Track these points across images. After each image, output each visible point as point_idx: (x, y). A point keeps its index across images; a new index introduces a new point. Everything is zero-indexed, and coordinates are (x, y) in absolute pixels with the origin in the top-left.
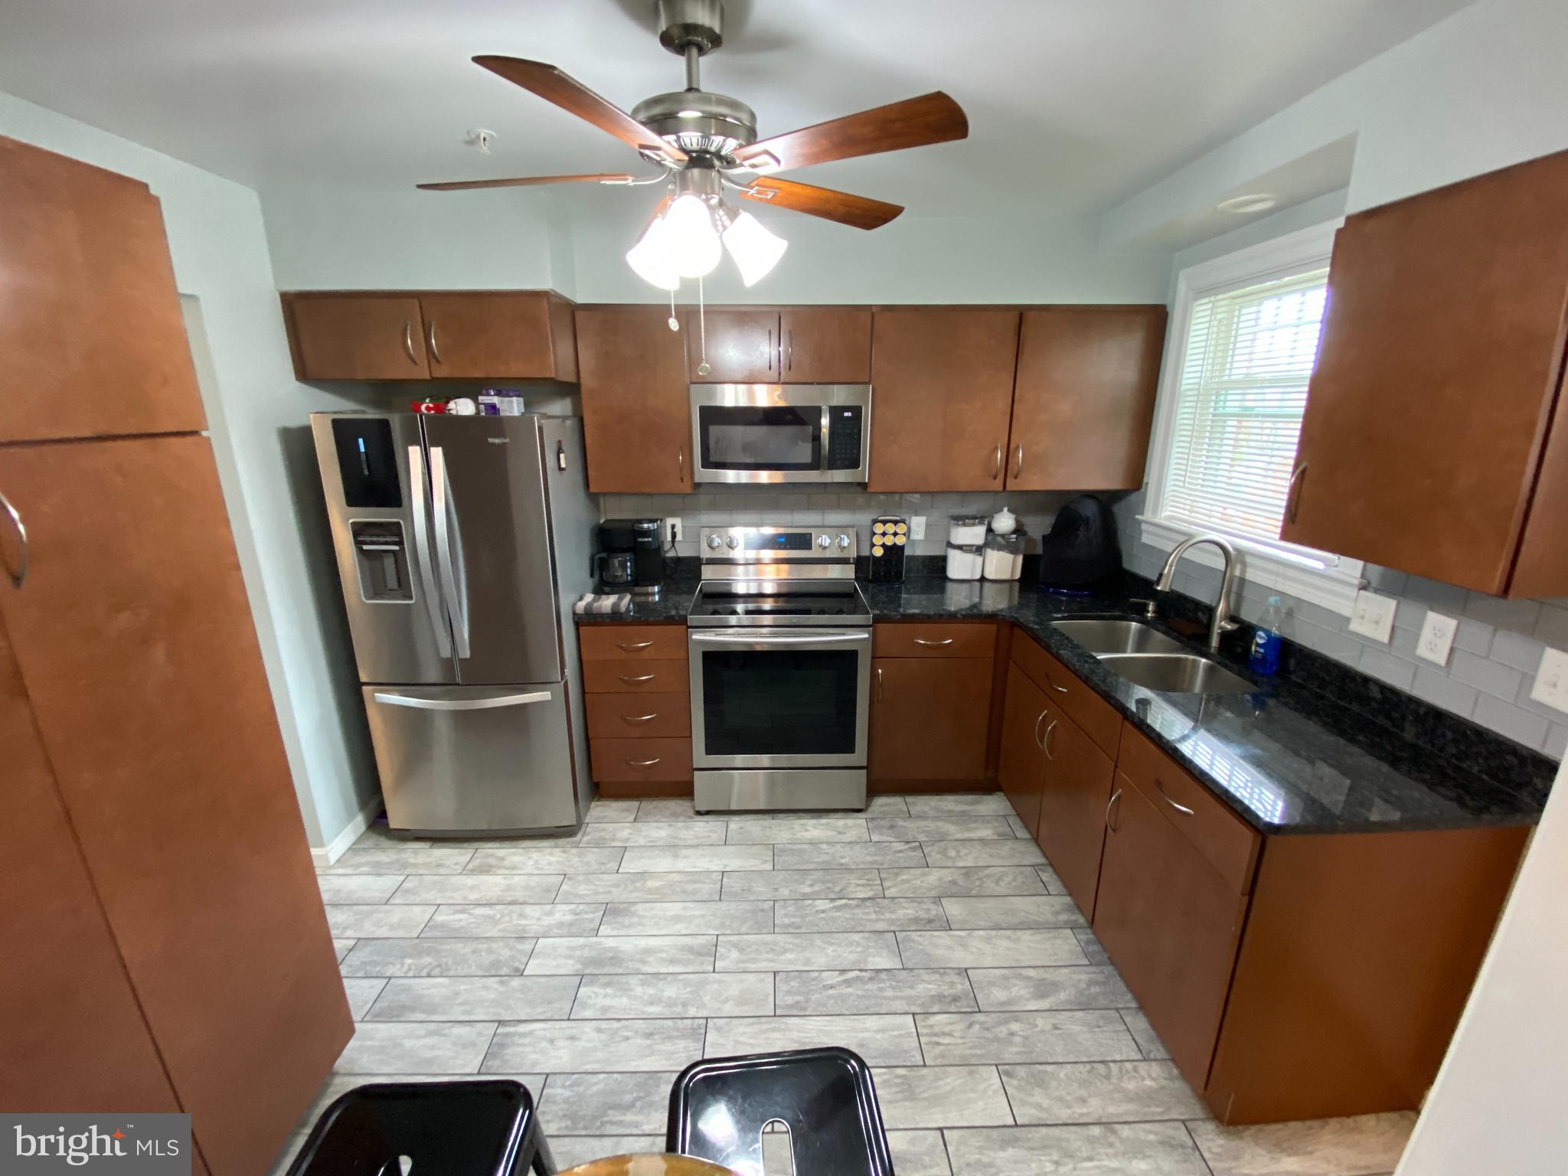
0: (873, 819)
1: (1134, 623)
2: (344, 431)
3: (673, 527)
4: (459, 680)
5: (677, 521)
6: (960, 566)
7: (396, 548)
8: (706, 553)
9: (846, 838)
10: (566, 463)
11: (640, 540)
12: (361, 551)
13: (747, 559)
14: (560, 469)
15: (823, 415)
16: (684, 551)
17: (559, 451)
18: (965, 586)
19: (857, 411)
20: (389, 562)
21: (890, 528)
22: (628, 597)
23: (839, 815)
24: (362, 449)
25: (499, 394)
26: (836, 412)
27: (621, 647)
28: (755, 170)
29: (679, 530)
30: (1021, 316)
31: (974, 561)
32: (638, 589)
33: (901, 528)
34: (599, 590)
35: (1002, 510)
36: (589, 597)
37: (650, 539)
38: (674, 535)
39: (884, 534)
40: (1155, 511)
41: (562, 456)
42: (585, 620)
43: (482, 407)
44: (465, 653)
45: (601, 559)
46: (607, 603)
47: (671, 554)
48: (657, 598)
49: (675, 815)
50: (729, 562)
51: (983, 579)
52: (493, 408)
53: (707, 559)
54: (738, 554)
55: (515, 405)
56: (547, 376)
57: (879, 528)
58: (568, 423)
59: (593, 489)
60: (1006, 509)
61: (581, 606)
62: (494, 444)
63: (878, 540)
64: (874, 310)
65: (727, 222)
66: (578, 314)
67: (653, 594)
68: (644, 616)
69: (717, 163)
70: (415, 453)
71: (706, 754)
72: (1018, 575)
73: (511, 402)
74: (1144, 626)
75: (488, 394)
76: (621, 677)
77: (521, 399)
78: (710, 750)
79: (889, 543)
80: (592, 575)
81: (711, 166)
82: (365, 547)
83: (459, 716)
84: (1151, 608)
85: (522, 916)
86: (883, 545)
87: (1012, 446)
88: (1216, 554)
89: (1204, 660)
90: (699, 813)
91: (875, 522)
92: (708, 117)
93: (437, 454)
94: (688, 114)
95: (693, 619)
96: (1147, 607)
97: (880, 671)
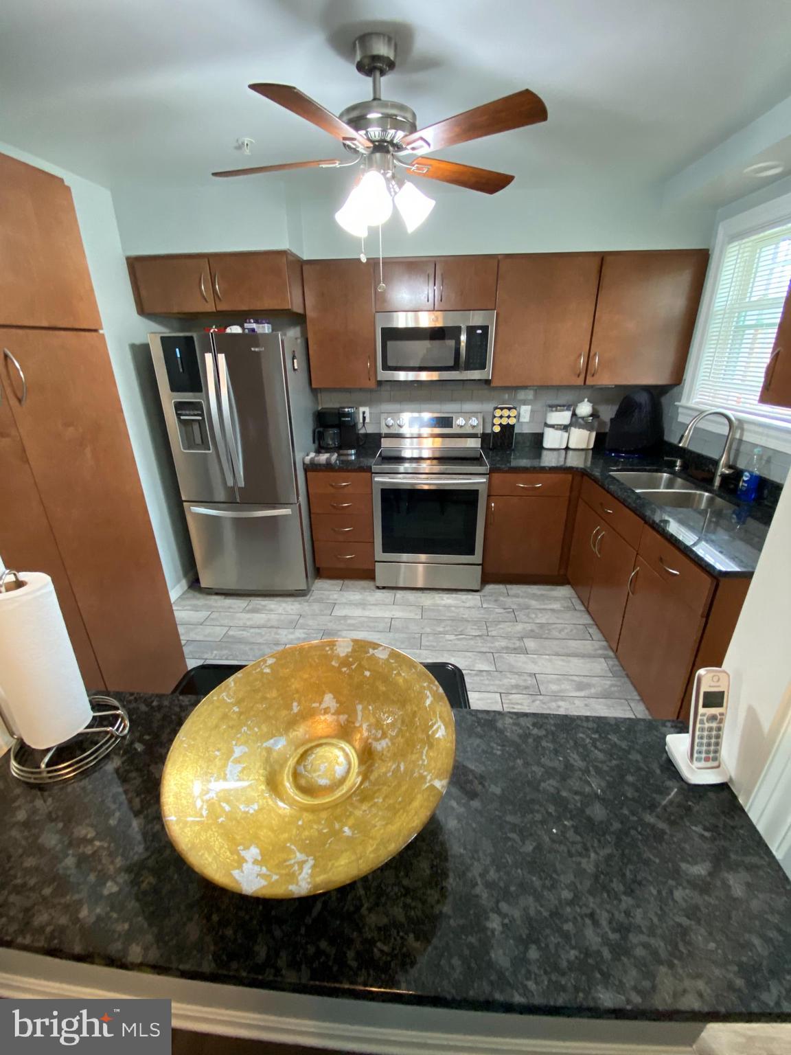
0: (484, 596)
1: (665, 474)
2: (168, 344)
3: (364, 413)
4: (238, 500)
5: (367, 410)
6: (553, 439)
7: (200, 418)
8: (384, 431)
9: (467, 605)
10: (298, 366)
11: (344, 419)
12: (180, 421)
13: (412, 434)
14: (294, 369)
15: (462, 333)
16: (370, 429)
17: (294, 358)
18: (555, 453)
19: (485, 329)
20: (196, 427)
21: (506, 413)
22: (336, 455)
23: (463, 593)
24: (179, 356)
25: (257, 322)
26: (471, 330)
27: (332, 486)
28: (415, 152)
29: (367, 415)
30: (602, 259)
31: (562, 437)
32: (341, 452)
33: (513, 413)
34: (318, 451)
35: (584, 401)
36: (312, 455)
37: (349, 419)
38: (364, 418)
39: (501, 417)
40: (688, 399)
41: (295, 361)
42: (310, 468)
43: (247, 331)
44: (242, 484)
45: (319, 432)
46: (323, 458)
47: (362, 431)
48: (353, 458)
49: (364, 588)
50: (399, 436)
51: (567, 448)
52: (253, 330)
53: (385, 434)
54: (405, 430)
55: (266, 328)
56: (286, 308)
57: (498, 413)
58: (299, 341)
59: (314, 386)
60: (586, 400)
61: (308, 459)
62: (255, 351)
63: (497, 421)
64: (500, 257)
65: (397, 189)
66: (305, 268)
67: (351, 455)
68: (345, 467)
69: (391, 148)
70: (209, 357)
71: (383, 552)
72: (591, 446)
73: (264, 327)
74: (672, 476)
75: (250, 322)
76: (332, 504)
77: (270, 326)
78: (385, 550)
79: (504, 423)
80: (314, 442)
81: (388, 152)
82: (182, 417)
83: (237, 521)
84: (679, 463)
85: (276, 633)
86: (501, 425)
87: (592, 354)
88: (723, 424)
89: (707, 494)
90: (378, 588)
91: (496, 408)
92: (387, 116)
93: (222, 358)
94: (373, 116)
95: (375, 468)
96: (675, 462)
97: (493, 505)
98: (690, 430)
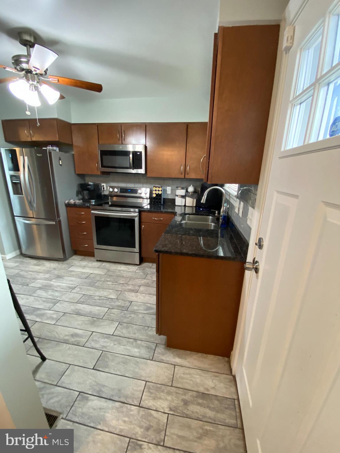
0: (141, 267)
1: (210, 217)
2: (7, 152)
4: (34, 217)
5: (104, 185)
6: (179, 201)
7: (19, 182)
9: (130, 271)
10: (62, 163)
12: (12, 182)
14: (60, 165)
15: (130, 154)
16: (106, 193)
17: (60, 160)
18: (180, 207)
21: (157, 189)
23: (132, 265)
26: (134, 153)
27: (77, 213)
29: (105, 187)
30: (187, 126)
31: (182, 201)
33: (160, 189)
35: (191, 186)
38: (104, 188)
39: (156, 190)
42: (71, 205)
45: (81, 192)
47: (103, 194)
49: (91, 261)
51: (185, 206)
56: (57, 140)
57: (154, 189)
59: (78, 172)
60: (192, 185)
61: (67, 202)
62: (39, 156)
63: (154, 192)
64: (147, 124)
66: (72, 127)
67: (93, 202)
68: (81, 205)
70: (21, 158)
71: (97, 244)
72: (195, 205)
75: (49, 146)
76: (78, 221)
79: (157, 193)
84: (216, 213)
86: (156, 194)
87: (186, 165)
89: (213, 224)
90: (97, 261)
91: (154, 187)
93: (26, 158)
95: (92, 207)
96: (215, 212)
97: (143, 226)
98: (205, 196)
